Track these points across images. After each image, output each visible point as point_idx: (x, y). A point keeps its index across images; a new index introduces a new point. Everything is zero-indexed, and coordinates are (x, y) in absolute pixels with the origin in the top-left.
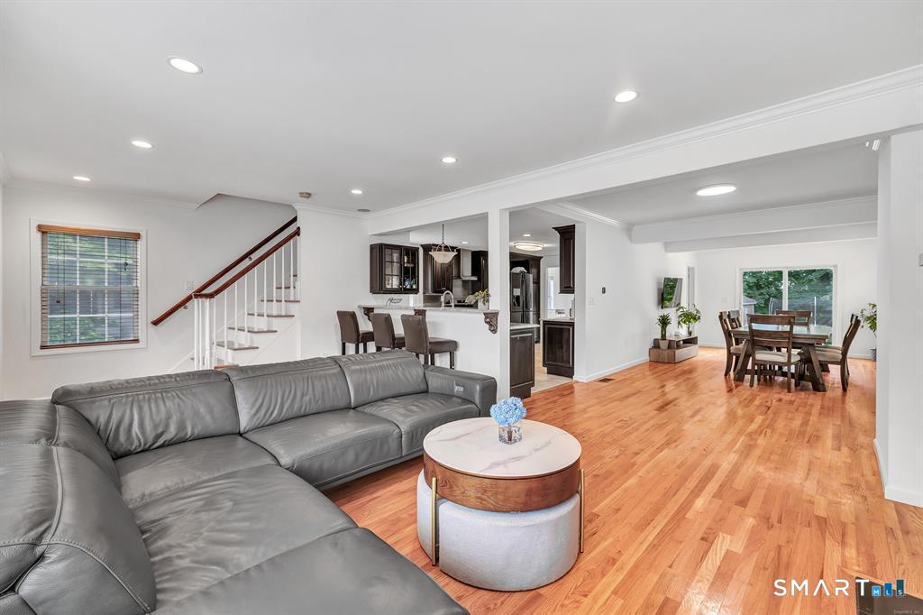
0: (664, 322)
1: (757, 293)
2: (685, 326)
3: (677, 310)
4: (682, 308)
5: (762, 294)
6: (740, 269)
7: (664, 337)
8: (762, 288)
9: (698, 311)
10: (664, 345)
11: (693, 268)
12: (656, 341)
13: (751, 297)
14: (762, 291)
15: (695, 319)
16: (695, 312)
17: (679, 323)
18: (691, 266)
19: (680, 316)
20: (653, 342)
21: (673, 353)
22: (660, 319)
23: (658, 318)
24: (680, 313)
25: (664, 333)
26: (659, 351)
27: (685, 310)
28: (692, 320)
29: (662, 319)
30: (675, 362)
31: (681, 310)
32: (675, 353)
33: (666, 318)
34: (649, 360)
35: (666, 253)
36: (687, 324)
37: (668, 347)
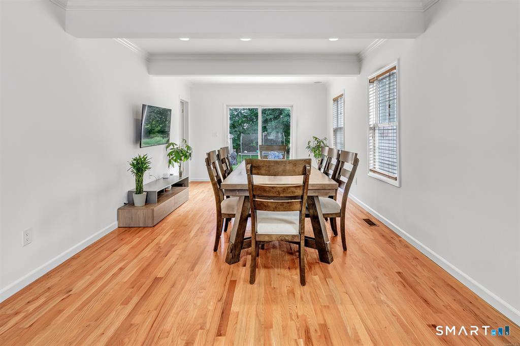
0: (140, 167)
2: (176, 165)
3: (167, 148)
4: (173, 144)
7: (139, 190)
9: (189, 148)
10: (139, 200)
11: (187, 103)
12: (130, 194)
15: (186, 156)
16: (186, 149)
17: (170, 162)
19: (169, 155)
20: (126, 195)
21: (153, 210)
22: (135, 162)
23: (131, 160)
24: (169, 151)
25: (139, 182)
26: (133, 210)
27: (175, 147)
28: (183, 158)
29: (138, 163)
30: (154, 224)
31: (171, 147)
32: (155, 209)
33: (145, 160)
34: (117, 227)
35: (150, 76)
36: (178, 162)
37: (146, 202)
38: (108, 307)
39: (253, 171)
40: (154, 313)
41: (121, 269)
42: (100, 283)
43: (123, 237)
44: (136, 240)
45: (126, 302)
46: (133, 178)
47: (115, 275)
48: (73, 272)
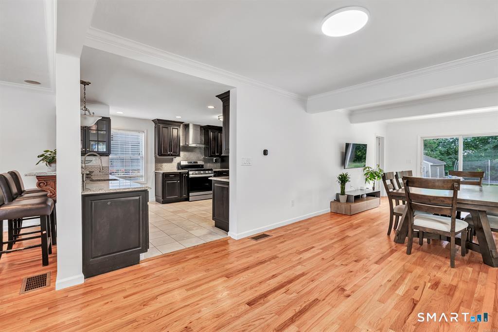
0: (343, 180)
1: (447, 157)
2: (371, 182)
3: (364, 170)
5: (450, 158)
6: (421, 138)
7: (343, 193)
8: (451, 154)
9: (381, 171)
10: (343, 199)
11: (383, 138)
12: (337, 195)
13: (442, 160)
14: (450, 156)
15: (379, 176)
16: (379, 171)
17: (366, 180)
18: (379, 135)
19: (366, 175)
20: (335, 195)
21: (350, 206)
22: (340, 177)
23: (338, 176)
24: (365, 172)
25: (343, 189)
26: (339, 204)
27: (370, 170)
28: (376, 178)
29: (342, 178)
30: (351, 214)
31: (367, 169)
32: (352, 205)
33: (346, 176)
34: (330, 211)
35: (352, 124)
36: (373, 180)
37: (347, 201)
38: (323, 238)
39: (409, 184)
40: (344, 247)
41: (330, 228)
42: (321, 230)
43: (333, 216)
44: (340, 219)
45: (332, 239)
46: (339, 186)
47: (327, 229)
48: (309, 223)
